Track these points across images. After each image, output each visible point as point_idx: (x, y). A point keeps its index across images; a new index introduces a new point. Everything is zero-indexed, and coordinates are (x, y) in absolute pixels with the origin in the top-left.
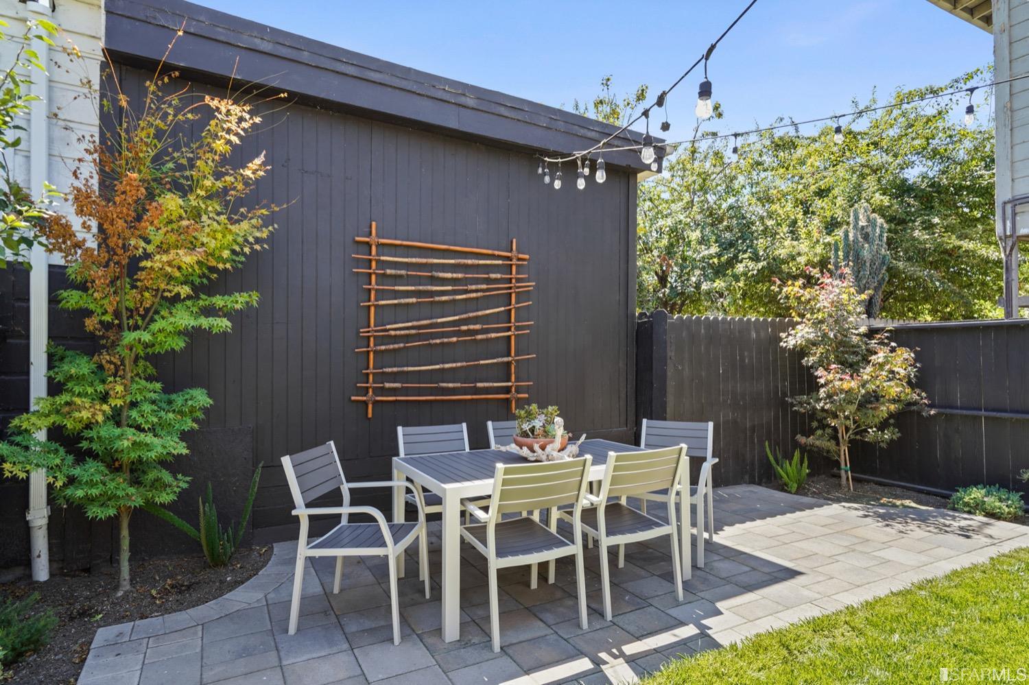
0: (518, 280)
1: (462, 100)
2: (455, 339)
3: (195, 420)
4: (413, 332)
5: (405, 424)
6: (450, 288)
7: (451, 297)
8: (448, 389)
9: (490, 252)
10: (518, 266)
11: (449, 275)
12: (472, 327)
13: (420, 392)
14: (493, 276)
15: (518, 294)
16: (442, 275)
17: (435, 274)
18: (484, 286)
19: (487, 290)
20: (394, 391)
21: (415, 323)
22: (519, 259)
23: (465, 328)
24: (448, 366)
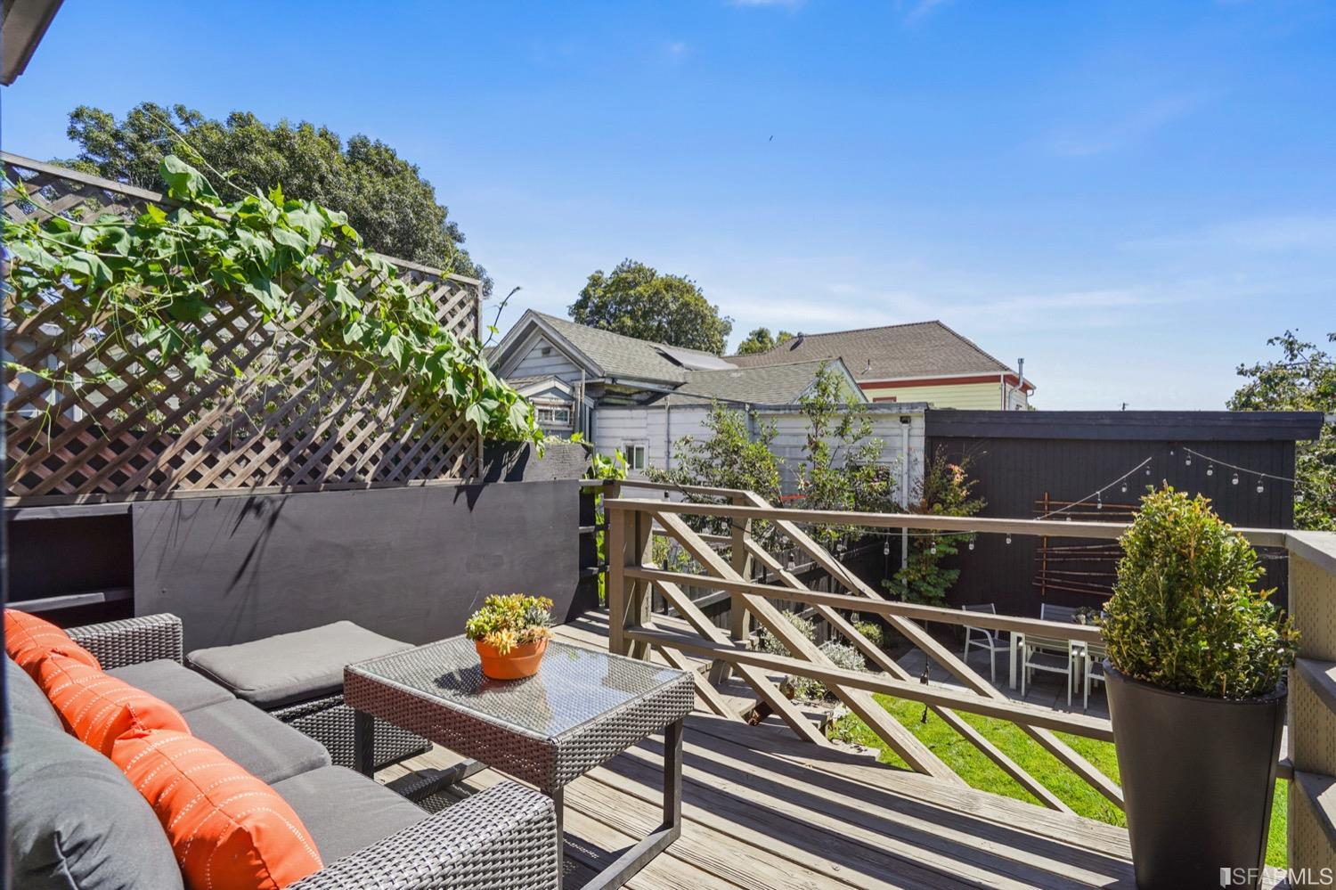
2: (1099, 559)
3: (951, 584)
4: (1069, 553)
5: (1046, 603)
8: (1092, 587)
12: (1112, 553)
13: (1075, 586)
20: (1055, 584)
21: (1071, 548)
23: (1107, 553)
24: (1093, 574)
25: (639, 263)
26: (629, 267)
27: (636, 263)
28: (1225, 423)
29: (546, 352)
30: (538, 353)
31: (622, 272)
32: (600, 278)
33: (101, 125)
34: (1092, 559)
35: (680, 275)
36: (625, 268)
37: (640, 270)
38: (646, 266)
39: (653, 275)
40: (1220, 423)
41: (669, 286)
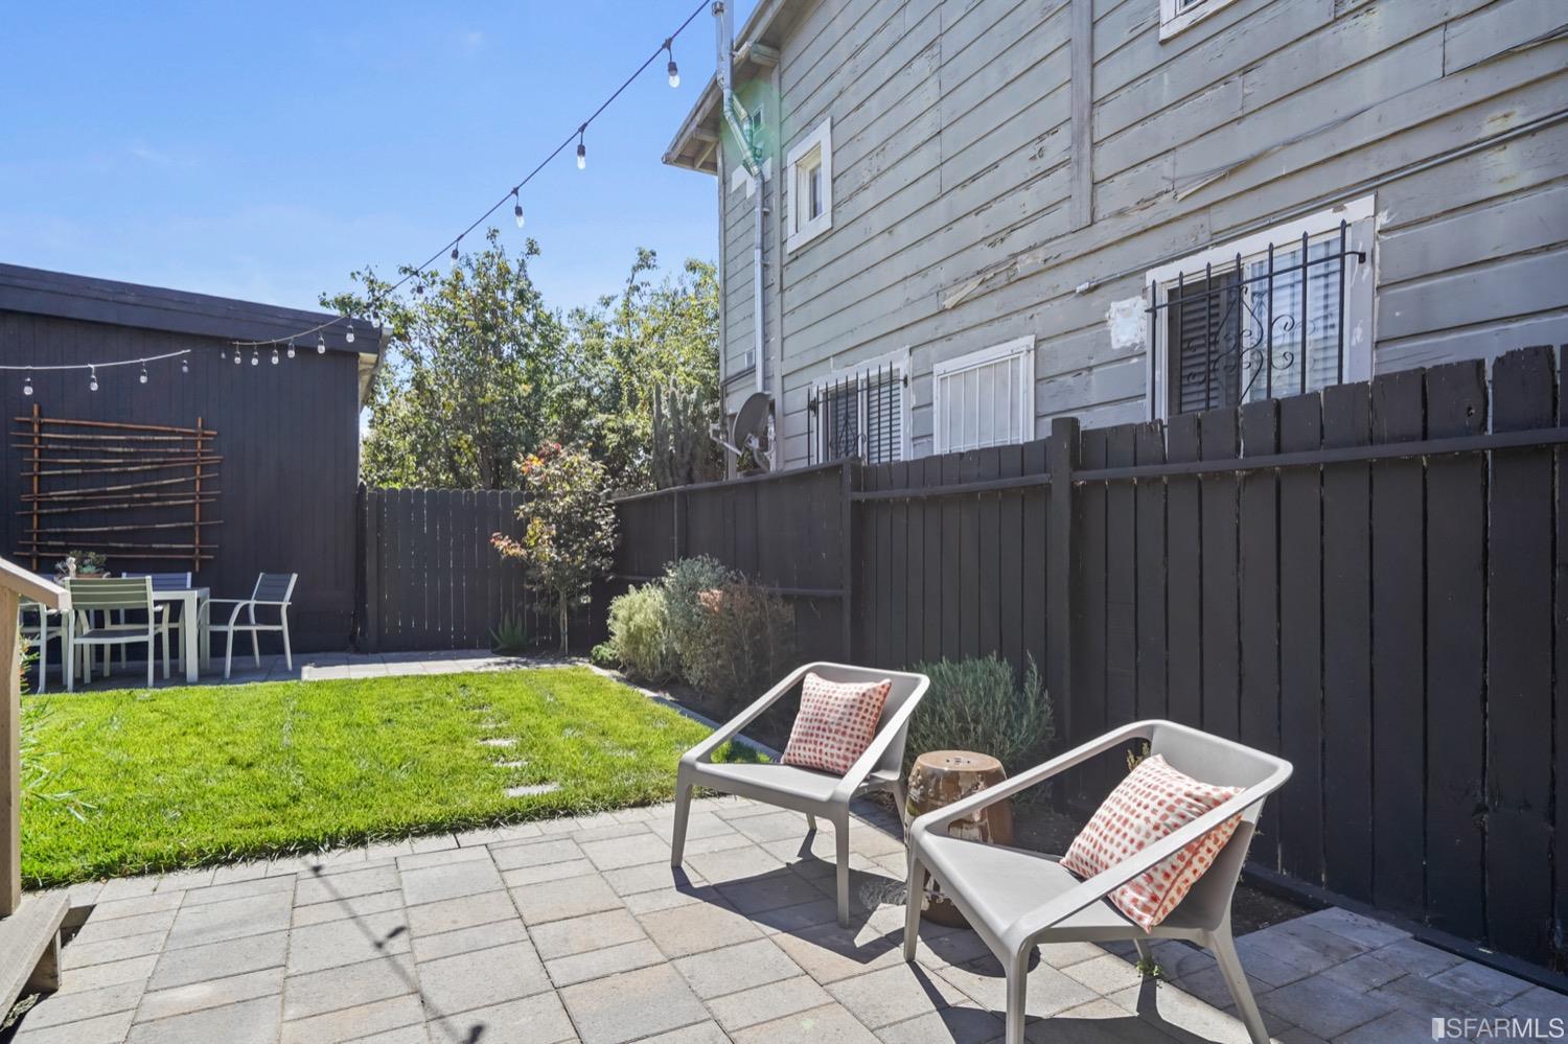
0: (203, 454)
1: (123, 298)
2: (126, 506)
6: (121, 461)
7: (122, 469)
8: (119, 548)
9: (169, 429)
10: (203, 442)
11: (120, 450)
14: (172, 450)
15: (202, 466)
16: (110, 449)
17: (105, 449)
18: (161, 460)
19: (164, 463)
20: (59, 549)
21: (82, 491)
22: (204, 435)
23: (137, 495)
24: (117, 528)
34: (116, 506)
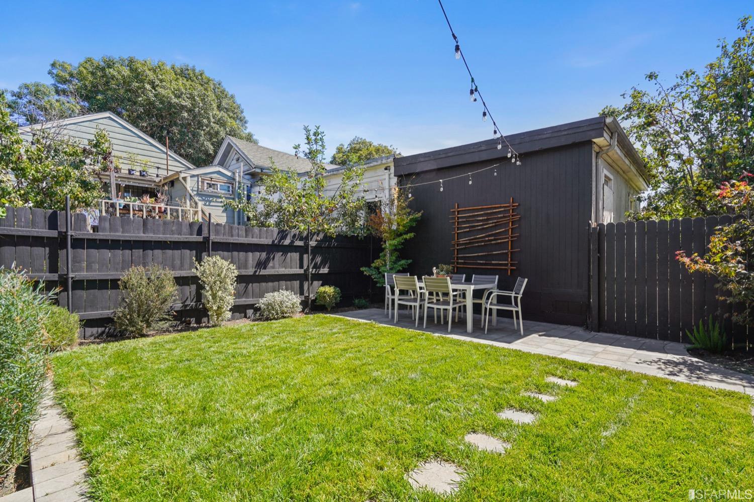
0: (512, 216)
2: (483, 244)
4: (468, 241)
6: (482, 223)
7: (482, 227)
8: (481, 263)
9: (499, 205)
10: (512, 209)
11: (481, 218)
12: (490, 238)
14: (500, 216)
15: (512, 222)
17: (476, 219)
19: (497, 222)
21: (469, 238)
22: (513, 206)
23: (487, 239)
24: (480, 254)
25: (363, 139)
26: (357, 141)
27: (361, 139)
28: (548, 136)
29: (238, 160)
30: (234, 162)
31: (354, 144)
32: (341, 148)
33: (64, 69)
34: (479, 244)
35: (384, 145)
36: (355, 142)
37: (364, 143)
38: (368, 140)
39: (370, 145)
40: (544, 136)
41: (377, 150)
